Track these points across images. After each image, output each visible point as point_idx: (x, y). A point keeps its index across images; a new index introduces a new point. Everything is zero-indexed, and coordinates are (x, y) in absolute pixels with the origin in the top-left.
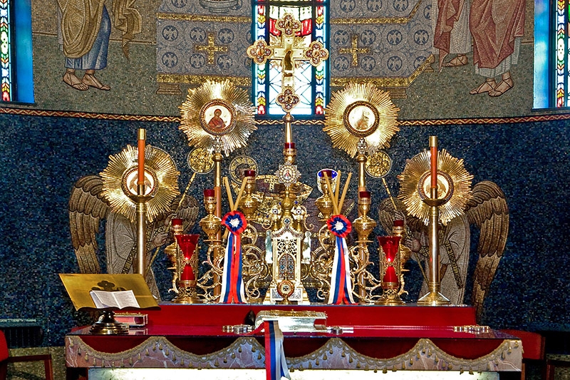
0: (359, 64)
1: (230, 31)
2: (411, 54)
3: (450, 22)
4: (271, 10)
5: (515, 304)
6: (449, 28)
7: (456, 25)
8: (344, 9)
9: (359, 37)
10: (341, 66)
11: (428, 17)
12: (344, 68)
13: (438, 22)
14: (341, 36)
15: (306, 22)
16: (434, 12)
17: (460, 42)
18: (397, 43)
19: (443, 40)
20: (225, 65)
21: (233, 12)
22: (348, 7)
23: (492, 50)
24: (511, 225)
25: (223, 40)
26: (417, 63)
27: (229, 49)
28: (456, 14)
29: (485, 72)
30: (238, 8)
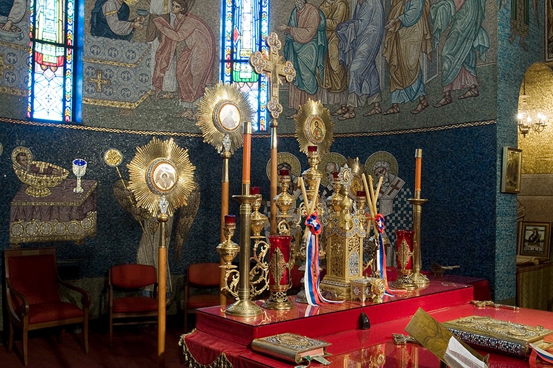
0: (102, 91)
1: (14, 55)
2: (137, 88)
3: (163, 71)
4: (36, 45)
5: (204, 246)
6: (162, 75)
7: (167, 73)
8: (93, 52)
9: (102, 73)
10: (90, 90)
11: (148, 66)
12: (92, 92)
13: (155, 70)
14: (90, 70)
15: (60, 58)
16: (153, 63)
17: (169, 84)
18: (128, 80)
19: (158, 81)
20: (10, 79)
21: (17, 42)
22: (95, 52)
23: (191, 92)
24: (201, 199)
25: (9, 61)
26: (141, 94)
27: (14, 68)
28: (167, 67)
29: (185, 105)
30: (21, 39)
